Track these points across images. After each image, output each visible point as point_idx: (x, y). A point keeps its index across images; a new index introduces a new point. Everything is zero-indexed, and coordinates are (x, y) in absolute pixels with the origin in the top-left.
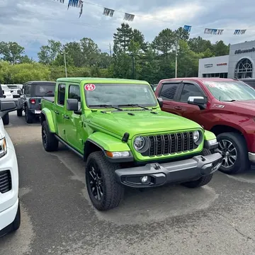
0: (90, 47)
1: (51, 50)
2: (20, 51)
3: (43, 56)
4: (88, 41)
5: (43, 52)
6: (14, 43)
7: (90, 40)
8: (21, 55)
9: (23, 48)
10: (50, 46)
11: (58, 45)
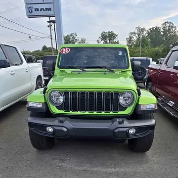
0: (169, 29)
1: (137, 35)
2: (114, 38)
3: (130, 40)
4: (168, 25)
5: (131, 37)
6: (112, 32)
7: (171, 23)
8: (115, 40)
9: (117, 36)
10: (136, 32)
11: (143, 30)
